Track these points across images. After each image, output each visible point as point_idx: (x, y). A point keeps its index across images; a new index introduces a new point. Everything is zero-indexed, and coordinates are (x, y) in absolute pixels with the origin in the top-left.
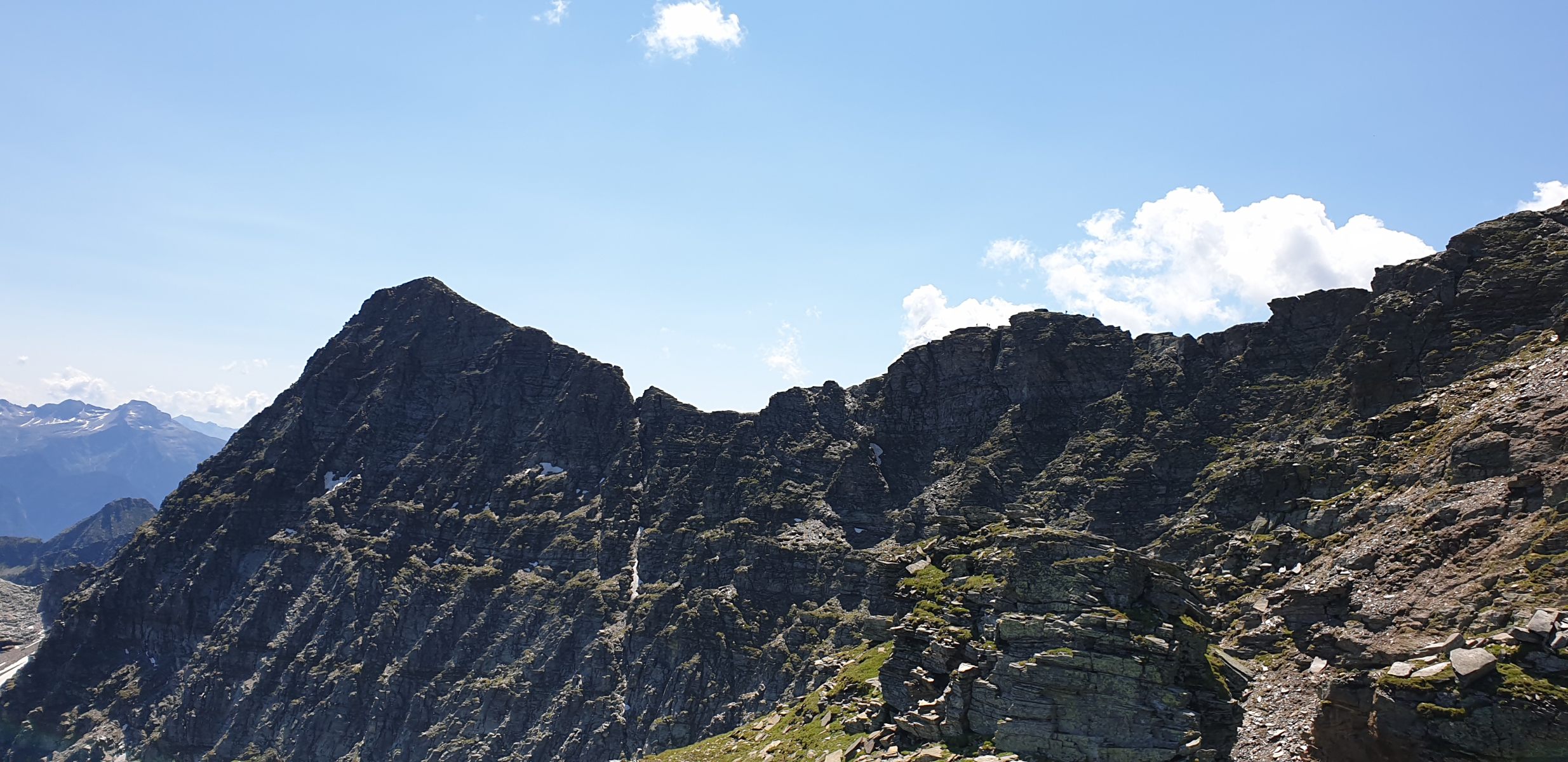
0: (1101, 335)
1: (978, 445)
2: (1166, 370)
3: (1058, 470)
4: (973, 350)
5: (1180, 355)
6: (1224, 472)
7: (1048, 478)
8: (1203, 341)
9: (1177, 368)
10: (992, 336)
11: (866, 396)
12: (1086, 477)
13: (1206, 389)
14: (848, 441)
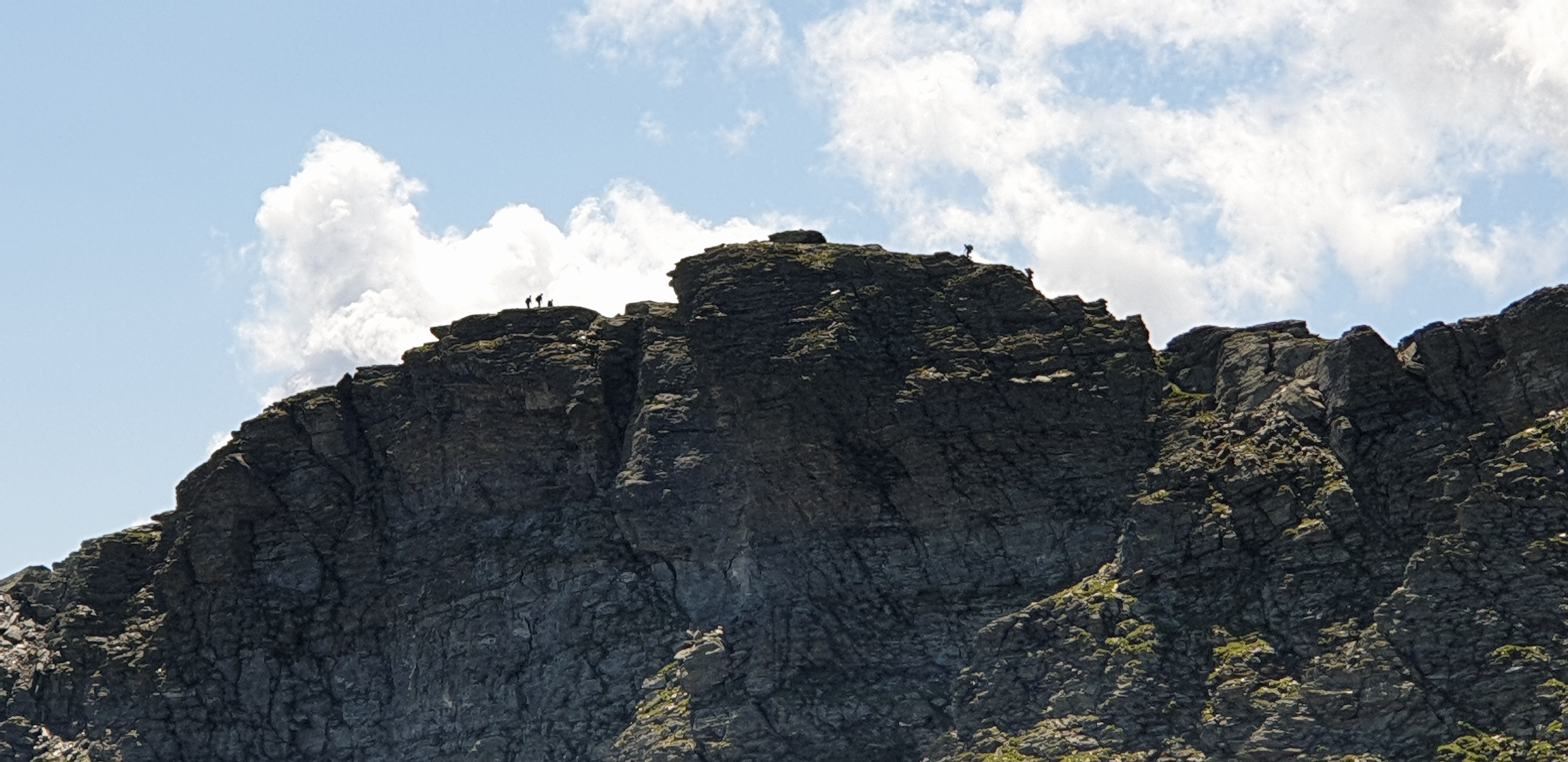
0: (1033, 337)
2: (1285, 474)
4: (529, 405)
5: (1336, 412)
8: (1421, 356)
9: (1325, 463)
10: (603, 345)
11: (83, 610)
13: (1437, 547)
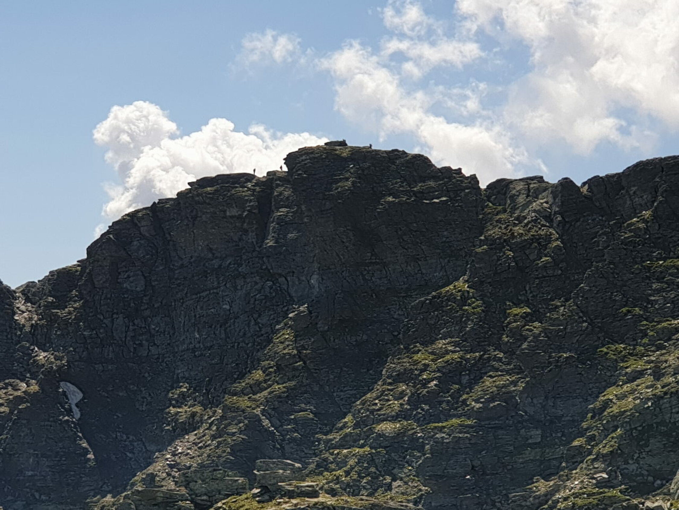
0: (432, 183)
1: (242, 376)
2: (536, 239)
3: (372, 412)
4: (228, 214)
5: (556, 213)
6: (630, 402)
7: (356, 426)
8: (590, 190)
9: (551, 234)
10: (258, 189)
11: (50, 299)
12: (418, 421)
13: (597, 267)
14: (22, 380)
